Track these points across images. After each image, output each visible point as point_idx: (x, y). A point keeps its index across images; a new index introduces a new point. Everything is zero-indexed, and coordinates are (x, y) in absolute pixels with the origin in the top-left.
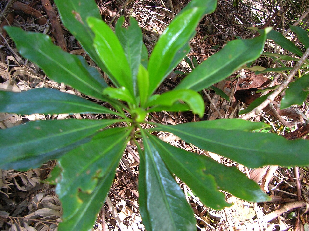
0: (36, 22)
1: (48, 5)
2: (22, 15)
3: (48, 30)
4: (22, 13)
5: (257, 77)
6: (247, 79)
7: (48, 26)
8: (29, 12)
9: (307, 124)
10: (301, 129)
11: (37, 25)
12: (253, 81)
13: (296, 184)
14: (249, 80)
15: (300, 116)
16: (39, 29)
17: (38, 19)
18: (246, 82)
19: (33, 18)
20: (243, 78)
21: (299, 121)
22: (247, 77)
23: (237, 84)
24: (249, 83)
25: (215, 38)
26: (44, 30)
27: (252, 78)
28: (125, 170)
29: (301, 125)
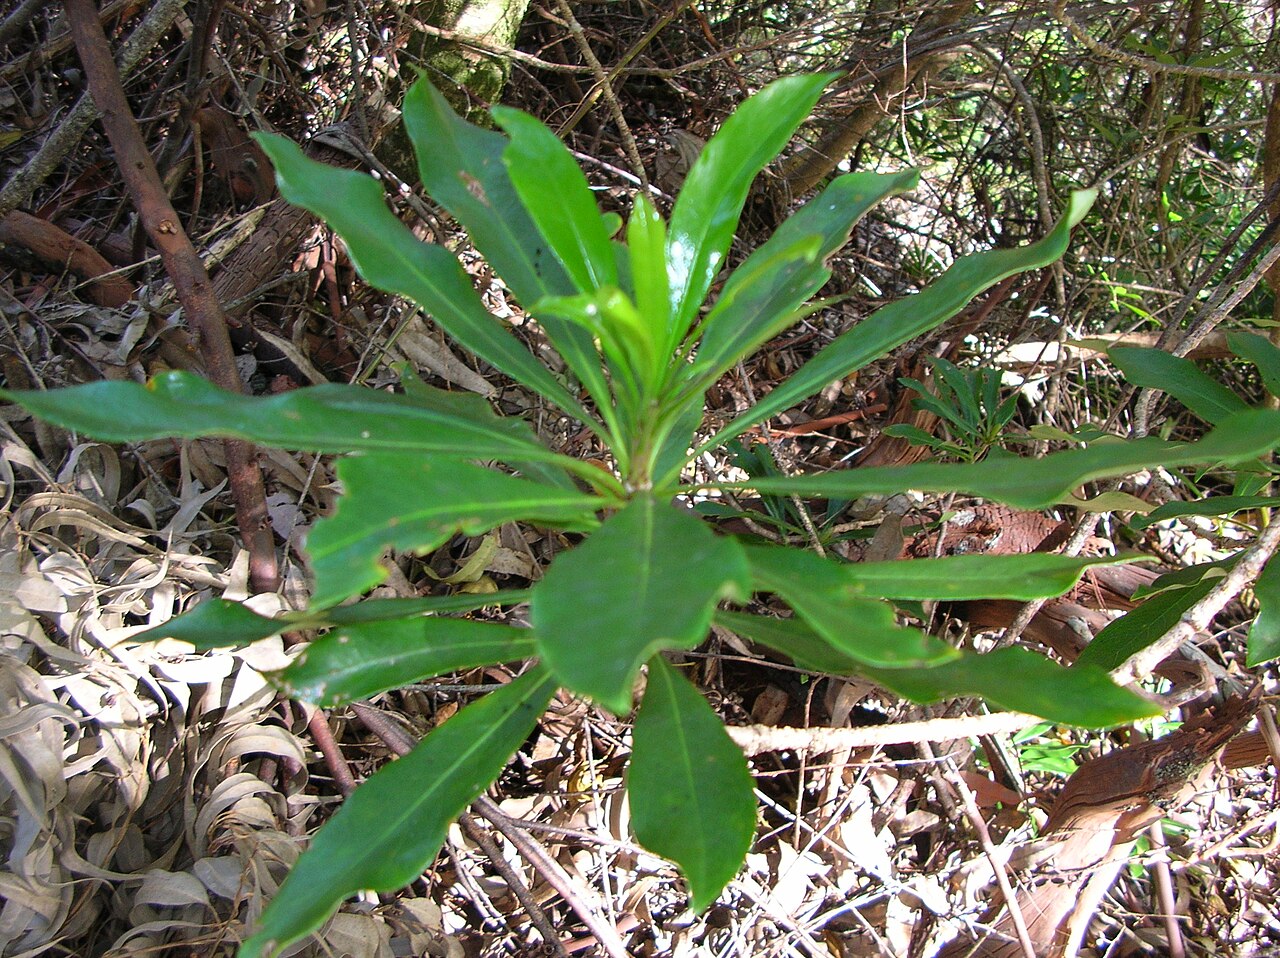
0: (85, 295)
1: (173, 230)
2: (27, 263)
3: (141, 329)
4: (26, 256)
5: (1015, 519)
6: (978, 526)
7: (141, 313)
8: (54, 253)
9: (1228, 697)
10: (1208, 717)
11: (93, 310)
12: (1001, 535)
13: (1165, 938)
14: (986, 532)
15: (1200, 668)
16: (104, 323)
17: (92, 285)
18: (974, 537)
19: (73, 279)
20: (960, 524)
21: (1199, 688)
22: (978, 518)
23: (940, 547)
24: (988, 541)
25: (789, 354)
26: (125, 328)
27: (996, 520)
28: (494, 923)
29: (1206, 700)
